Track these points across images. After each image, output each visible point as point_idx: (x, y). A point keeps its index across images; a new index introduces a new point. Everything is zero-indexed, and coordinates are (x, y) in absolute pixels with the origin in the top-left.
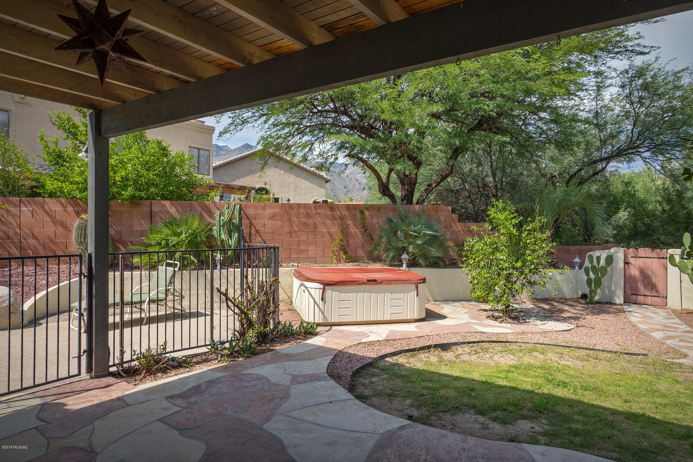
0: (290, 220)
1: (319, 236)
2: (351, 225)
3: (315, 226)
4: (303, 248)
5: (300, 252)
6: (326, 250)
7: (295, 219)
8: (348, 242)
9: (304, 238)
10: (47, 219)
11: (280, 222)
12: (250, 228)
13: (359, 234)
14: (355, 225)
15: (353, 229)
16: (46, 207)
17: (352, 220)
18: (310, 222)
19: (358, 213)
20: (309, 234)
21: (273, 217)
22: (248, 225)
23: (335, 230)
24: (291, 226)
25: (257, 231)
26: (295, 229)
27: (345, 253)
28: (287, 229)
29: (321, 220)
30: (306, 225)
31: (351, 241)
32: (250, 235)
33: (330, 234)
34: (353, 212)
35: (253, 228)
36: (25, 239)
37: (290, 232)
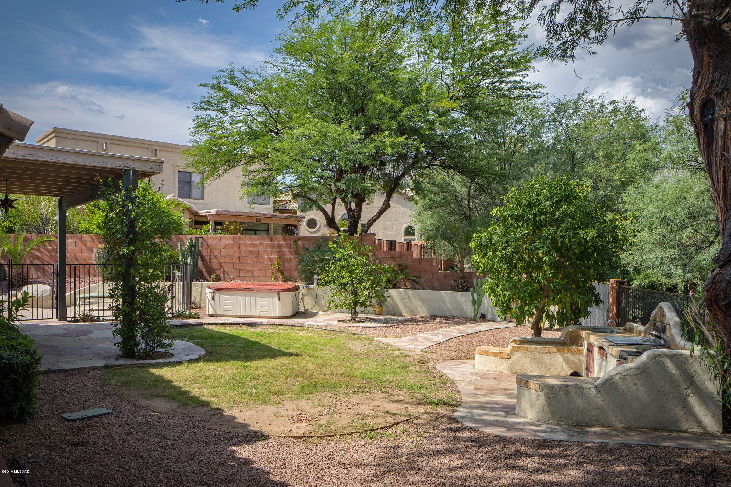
0: (239, 248)
1: (261, 261)
2: (287, 252)
3: (258, 253)
4: (249, 269)
5: (246, 272)
6: (267, 271)
7: (243, 247)
8: (284, 265)
9: (249, 262)
10: (84, 247)
11: (232, 250)
12: (210, 254)
13: (293, 258)
14: (290, 252)
15: (288, 255)
16: (83, 240)
17: (288, 248)
18: (254, 249)
19: (292, 242)
20: (254, 259)
21: (227, 246)
22: (209, 251)
23: (274, 256)
24: (240, 252)
25: (215, 256)
26: (244, 255)
27: (282, 273)
28: (237, 255)
29: (263, 249)
30: (251, 252)
31: (286, 264)
32: (210, 259)
33: (270, 259)
34: (289, 242)
35: (212, 254)
36: (72, 260)
37: (239, 257)
